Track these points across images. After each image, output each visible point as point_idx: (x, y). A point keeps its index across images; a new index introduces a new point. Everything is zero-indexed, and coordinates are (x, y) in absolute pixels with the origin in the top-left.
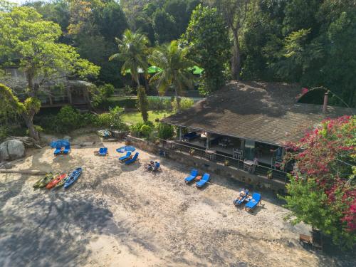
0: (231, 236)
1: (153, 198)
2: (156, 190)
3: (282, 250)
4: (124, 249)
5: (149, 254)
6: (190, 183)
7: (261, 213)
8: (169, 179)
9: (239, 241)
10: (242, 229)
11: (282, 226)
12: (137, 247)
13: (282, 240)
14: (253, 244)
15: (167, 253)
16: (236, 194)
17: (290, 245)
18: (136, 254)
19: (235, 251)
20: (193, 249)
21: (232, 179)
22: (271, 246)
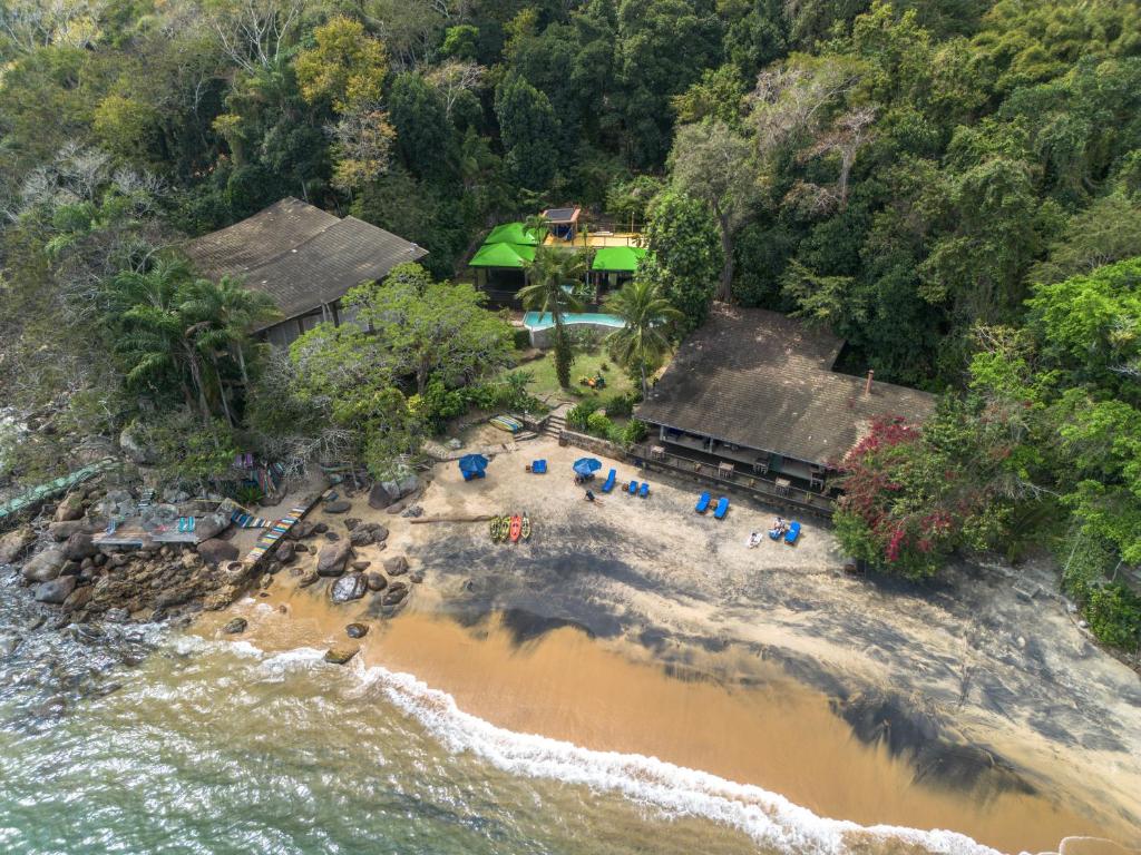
0: (777, 575)
1: (666, 540)
2: (664, 528)
3: (830, 581)
4: (672, 602)
5: (702, 604)
6: (701, 512)
7: (802, 543)
8: (669, 507)
9: (786, 578)
10: (788, 565)
11: (826, 557)
12: (685, 599)
13: (828, 572)
14: (801, 580)
15: (720, 601)
16: (772, 522)
17: (837, 576)
18: (688, 605)
19: (785, 589)
20: (744, 593)
21: (755, 500)
22: (819, 578)
